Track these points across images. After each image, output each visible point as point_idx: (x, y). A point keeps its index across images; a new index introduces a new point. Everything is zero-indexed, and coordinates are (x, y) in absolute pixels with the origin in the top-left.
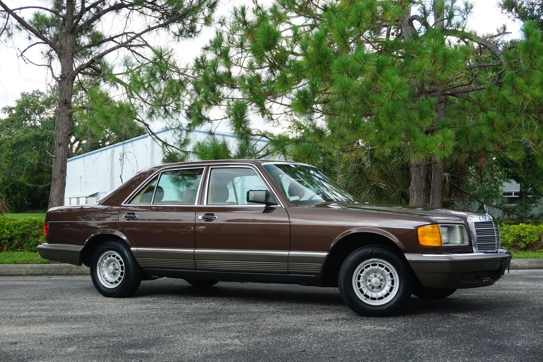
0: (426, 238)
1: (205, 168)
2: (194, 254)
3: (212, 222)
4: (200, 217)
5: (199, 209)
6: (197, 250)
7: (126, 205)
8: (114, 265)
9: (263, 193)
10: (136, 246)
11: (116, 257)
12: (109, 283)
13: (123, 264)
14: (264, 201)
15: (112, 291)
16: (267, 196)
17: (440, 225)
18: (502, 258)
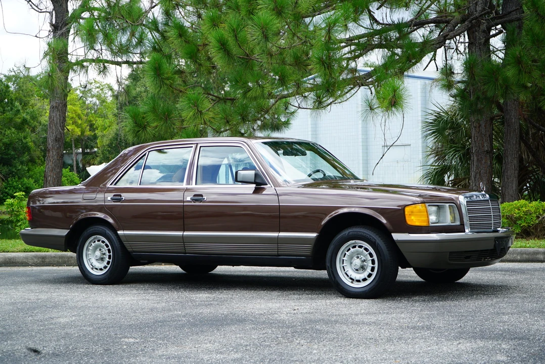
1: (194, 146)
2: (183, 236)
3: (201, 204)
4: (189, 199)
5: (187, 190)
6: (186, 233)
7: (112, 186)
8: (100, 250)
9: (253, 172)
10: (124, 230)
11: (103, 242)
12: (97, 269)
13: (110, 247)
14: (253, 181)
15: (100, 277)
16: (256, 175)
17: (427, 204)
18: (496, 238)
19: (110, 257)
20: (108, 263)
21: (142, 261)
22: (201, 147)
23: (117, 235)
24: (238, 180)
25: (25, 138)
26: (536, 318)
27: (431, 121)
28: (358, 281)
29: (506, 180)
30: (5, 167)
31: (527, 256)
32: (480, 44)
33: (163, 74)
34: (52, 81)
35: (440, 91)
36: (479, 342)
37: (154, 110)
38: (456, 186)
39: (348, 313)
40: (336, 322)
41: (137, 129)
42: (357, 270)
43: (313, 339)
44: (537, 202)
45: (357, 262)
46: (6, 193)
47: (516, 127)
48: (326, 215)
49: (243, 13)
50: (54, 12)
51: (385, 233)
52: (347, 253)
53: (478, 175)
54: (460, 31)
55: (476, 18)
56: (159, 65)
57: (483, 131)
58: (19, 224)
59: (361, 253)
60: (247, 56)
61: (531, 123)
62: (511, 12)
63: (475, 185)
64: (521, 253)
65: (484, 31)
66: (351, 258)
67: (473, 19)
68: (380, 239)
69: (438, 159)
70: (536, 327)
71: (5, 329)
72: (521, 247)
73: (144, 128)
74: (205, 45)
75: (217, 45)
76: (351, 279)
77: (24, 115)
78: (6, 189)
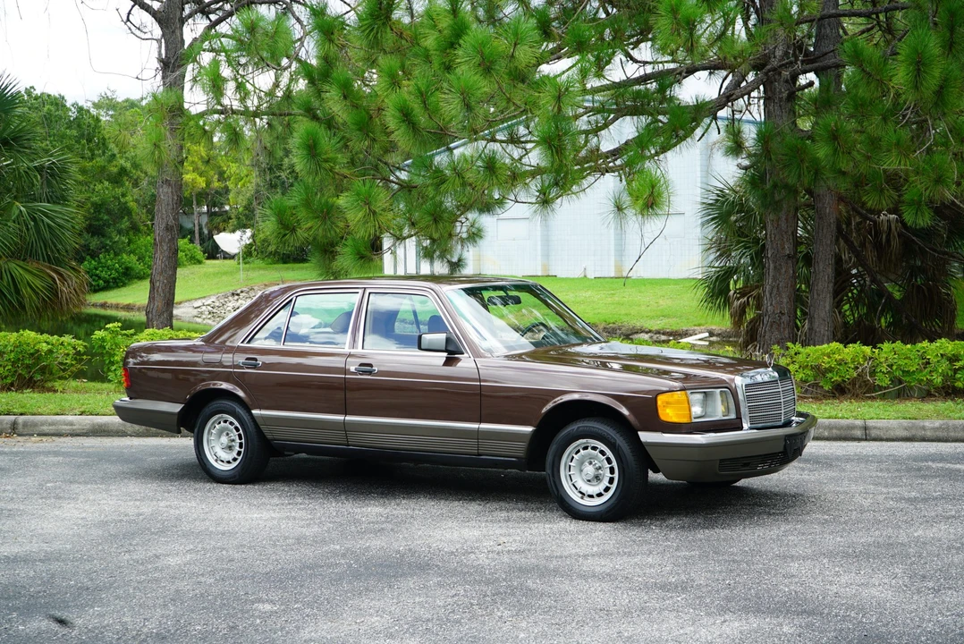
0: (668, 411)
1: (360, 291)
2: (344, 423)
3: (369, 377)
4: (353, 369)
5: (350, 355)
6: (349, 418)
7: (245, 345)
8: (228, 434)
9: (443, 336)
10: (260, 409)
11: (231, 423)
12: (223, 461)
13: (241, 431)
14: (444, 348)
15: (228, 473)
16: (448, 340)
17: (689, 392)
18: (786, 436)
19: (241, 446)
20: (239, 453)
22: (370, 293)
23: (251, 414)
24: (423, 347)
25: (124, 195)
26: (837, 569)
27: (711, 202)
28: (591, 497)
29: (815, 296)
30: (95, 238)
31: (838, 432)
32: (781, 99)
33: (319, 155)
34: (160, 153)
35: (724, 158)
36: (752, 619)
37: (307, 203)
38: (746, 299)
39: (574, 551)
40: (556, 572)
41: (282, 232)
42: (589, 481)
43: (522, 607)
44: (856, 345)
45: (589, 470)
46: (97, 275)
47: (832, 221)
48: (548, 402)
49: (436, 65)
50: (163, 40)
51: (630, 431)
52: (575, 456)
53: (775, 291)
54: (750, 88)
55: (774, 70)
56: (314, 141)
57: (783, 225)
58: (113, 368)
59: (595, 458)
60: (442, 130)
61: (854, 209)
62: (826, 54)
63: (771, 304)
64: (830, 428)
65: (787, 81)
66: (581, 463)
67: (769, 71)
68: (621, 439)
69: (721, 255)
70: (834, 588)
71: (92, 580)
72: (829, 418)
73: (293, 230)
74: (380, 109)
75: (397, 114)
76: (581, 492)
77: (122, 162)
78: (96, 269)
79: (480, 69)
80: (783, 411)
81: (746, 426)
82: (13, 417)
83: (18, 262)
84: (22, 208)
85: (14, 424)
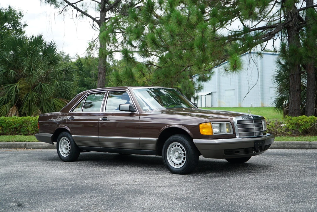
0: (204, 130)
1: (106, 91)
2: (98, 139)
3: (106, 122)
4: (101, 119)
5: (101, 114)
8: (66, 144)
9: (128, 105)
10: (74, 134)
11: (67, 140)
12: (65, 154)
13: (70, 143)
14: (128, 110)
15: (65, 158)
16: (130, 107)
17: (212, 123)
18: (254, 141)
19: (70, 148)
20: (69, 151)
21: (84, 150)
22: (109, 92)
23: (72, 137)
24: (120, 109)
26: (259, 193)
28: (177, 165)
31: (300, 146)
32: (293, 37)
33: (128, 56)
39: (158, 185)
41: (118, 83)
45: (177, 154)
47: (313, 78)
48: (162, 128)
52: (172, 149)
56: (126, 52)
57: (296, 80)
60: (167, 46)
64: (296, 144)
66: (174, 152)
68: (187, 142)
70: (250, 201)
72: (297, 141)
73: (121, 82)
75: (150, 41)
76: (174, 163)
79: (177, 24)
80: (255, 132)
81: (237, 137)
82: (25, 143)
83: (56, 99)
84: (57, 82)
85: (25, 145)
